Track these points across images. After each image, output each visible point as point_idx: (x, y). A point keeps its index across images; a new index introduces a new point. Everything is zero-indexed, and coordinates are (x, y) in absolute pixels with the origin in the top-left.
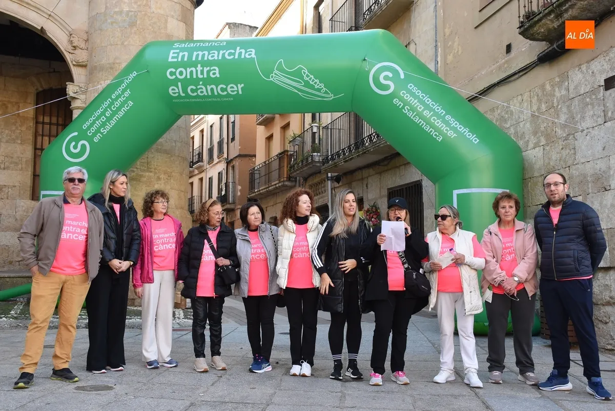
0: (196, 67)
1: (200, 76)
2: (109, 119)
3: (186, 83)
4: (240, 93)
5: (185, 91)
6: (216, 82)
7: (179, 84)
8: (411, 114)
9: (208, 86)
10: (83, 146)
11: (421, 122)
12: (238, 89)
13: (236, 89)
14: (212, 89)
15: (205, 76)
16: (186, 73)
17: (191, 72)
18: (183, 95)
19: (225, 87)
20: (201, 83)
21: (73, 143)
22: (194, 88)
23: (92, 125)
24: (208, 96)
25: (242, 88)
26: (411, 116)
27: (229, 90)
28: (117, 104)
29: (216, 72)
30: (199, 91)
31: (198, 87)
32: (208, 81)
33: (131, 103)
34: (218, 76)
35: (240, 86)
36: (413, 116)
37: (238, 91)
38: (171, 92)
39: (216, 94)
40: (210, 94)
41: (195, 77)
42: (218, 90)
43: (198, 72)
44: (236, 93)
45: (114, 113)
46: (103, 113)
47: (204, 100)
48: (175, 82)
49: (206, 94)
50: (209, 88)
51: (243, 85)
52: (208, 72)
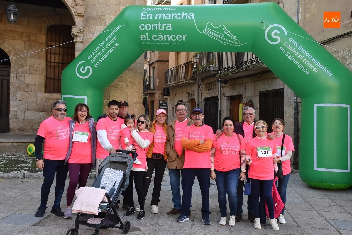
0: (157, 24)
1: (160, 29)
2: (104, 54)
3: (151, 33)
4: (184, 40)
5: (150, 37)
6: (170, 33)
7: (147, 33)
8: (290, 57)
9: (164, 35)
10: (88, 69)
11: (296, 62)
12: (183, 37)
13: (181, 37)
14: (167, 37)
15: (163, 29)
16: (152, 27)
17: (155, 27)
18: (149, 40)
19: (175, 36)
20: (160, 33)
21: (82, 67)
22: (156, 36)
23: (93, 57)
24: (164, 41)
25: (185, 37)
26: (290, 58)
27: (177, 38)
28: (109, 44)
29: (170, 27)
30: (159, 39)
31: (158, 36)
32: (164, 32)
33: (117, 44)
34: (171, 29)
35: (184, 36)
36: (291, 58)
37: (183, 39)
38: (141, 38)
39: (169, 40)
40: (165, 40)
41: (156, 29)
42: (170, 38)
43: (159, 26)
44: (181, 40)
45: (107, 50)
46: (100, 50)
47: (161, 43)
48: (144, 32)
49: (163, 40)
50: (165, 36)
51: (186, 36)
52: (165, 27)
